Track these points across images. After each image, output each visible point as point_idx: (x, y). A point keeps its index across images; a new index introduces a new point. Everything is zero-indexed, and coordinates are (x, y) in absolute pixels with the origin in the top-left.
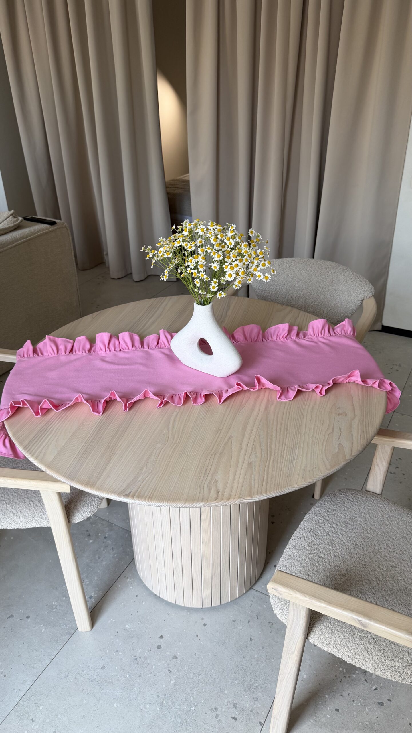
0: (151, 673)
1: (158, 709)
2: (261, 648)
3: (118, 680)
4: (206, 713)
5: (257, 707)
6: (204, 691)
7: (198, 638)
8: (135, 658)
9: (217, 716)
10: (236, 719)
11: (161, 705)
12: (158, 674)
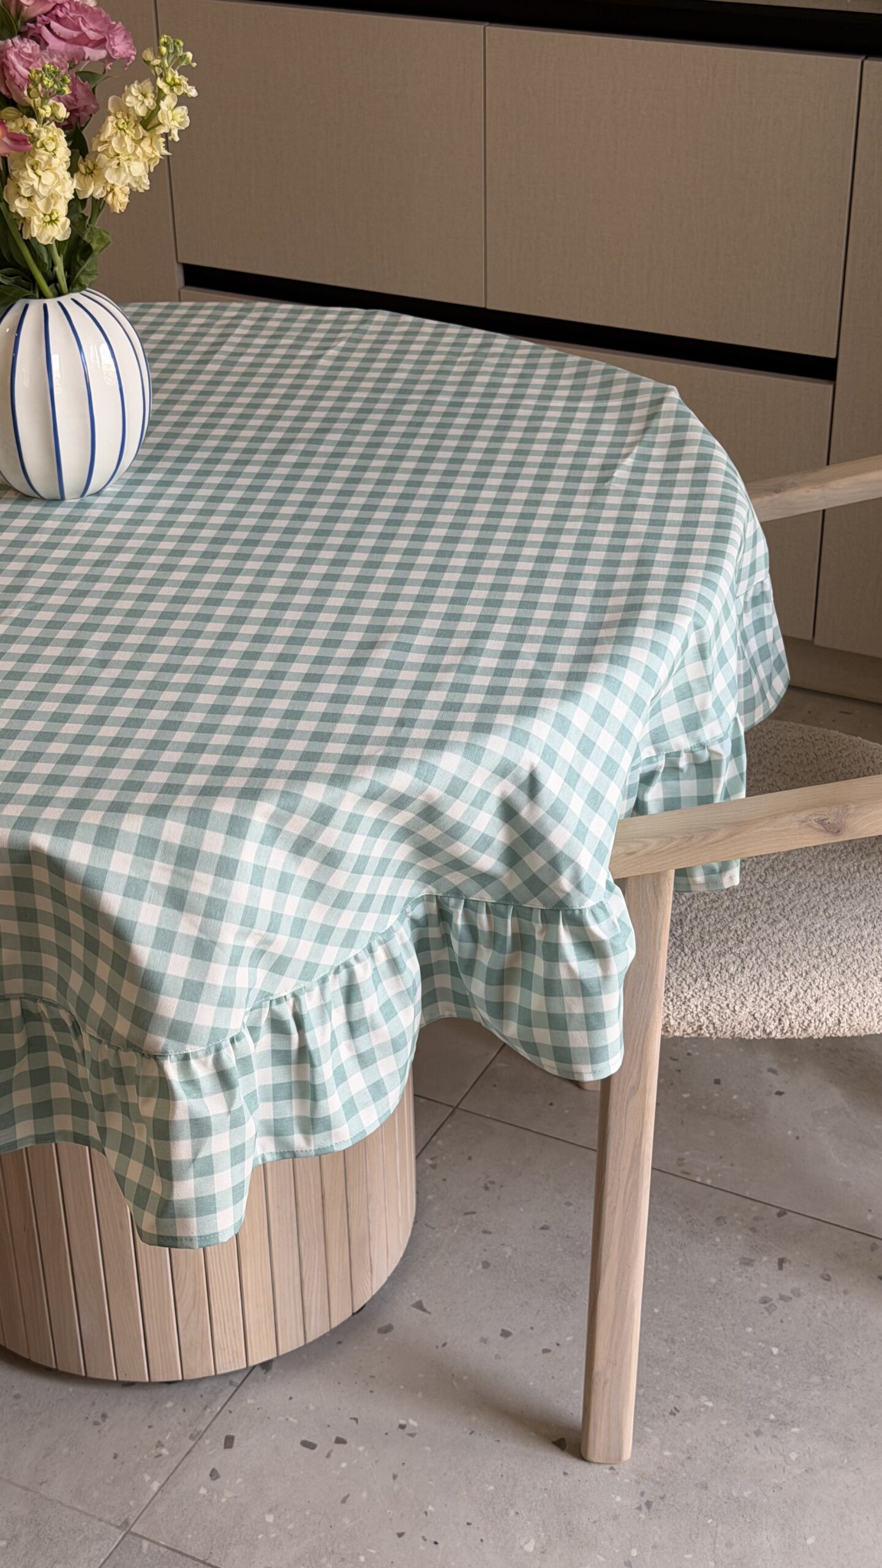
0: (689, 1458)
1: (795, 1430)
2: (570, 1208)
3: (729, 1545)
4: (782, 1322)
5: (742, 1220)
6: (721, 1328)
7: (554, 1348)
8: (644, 1508)
9: (782, 1298)
11: (782, 1423)
12: (689, 1441)
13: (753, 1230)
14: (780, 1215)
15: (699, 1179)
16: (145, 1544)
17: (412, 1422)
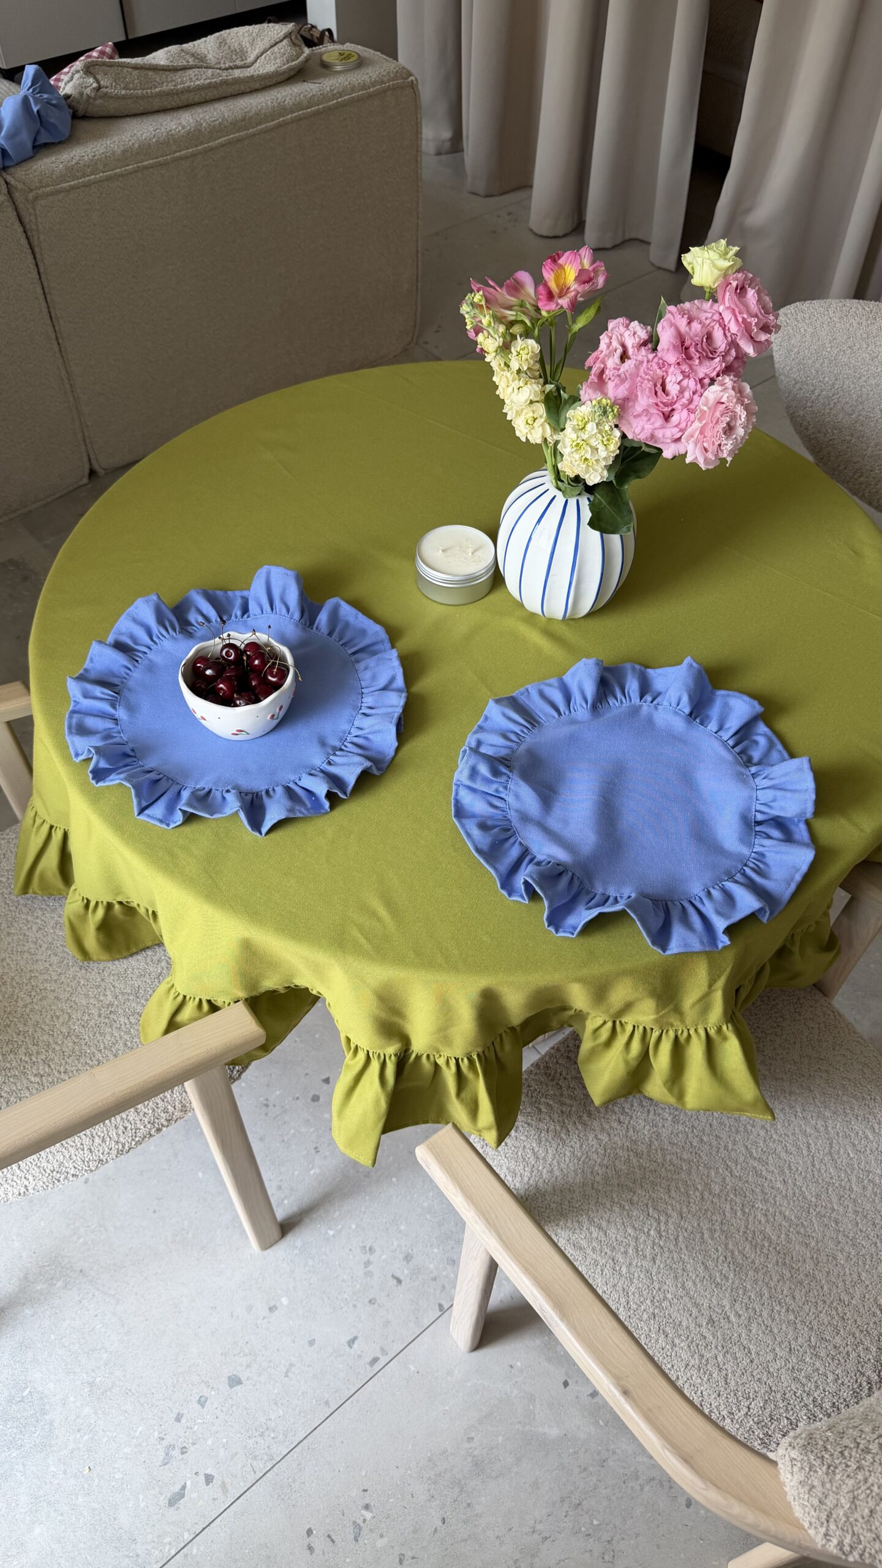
0: (283, 1141)
4: (351, 1250)
8: (265, 1102)
9: (368, 1263)
10: (399, 1281)
12: (294, 1147)
13: (435, 1279)
14: (441, 1306)
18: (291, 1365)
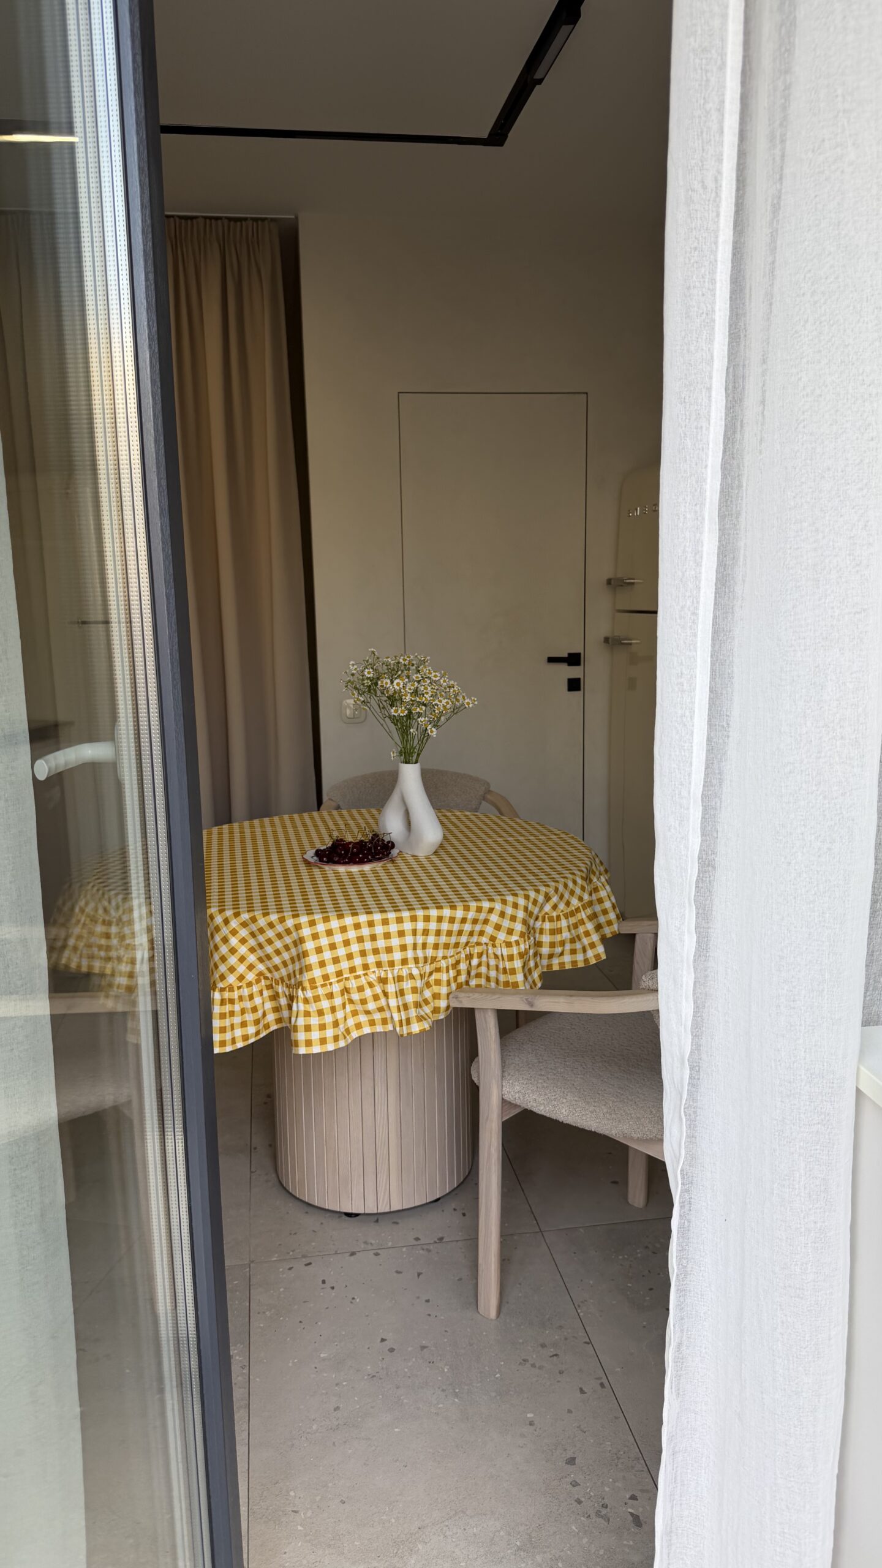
1: (456, 1400)
3: (372, 1407)
4: (518, 1370)
5: (569, 1334)
6: (494, 1355)
8: (371, 1376)
9: (533, 1364)
10: (556, 1355)
11: (456, 1395)
12: (419, 1373)
13: (566, 1339)
14: (586, 1343)
15: (579, 1311)
16: (248, 1270)
17: (358, 1300)
18: (579, 1427)
